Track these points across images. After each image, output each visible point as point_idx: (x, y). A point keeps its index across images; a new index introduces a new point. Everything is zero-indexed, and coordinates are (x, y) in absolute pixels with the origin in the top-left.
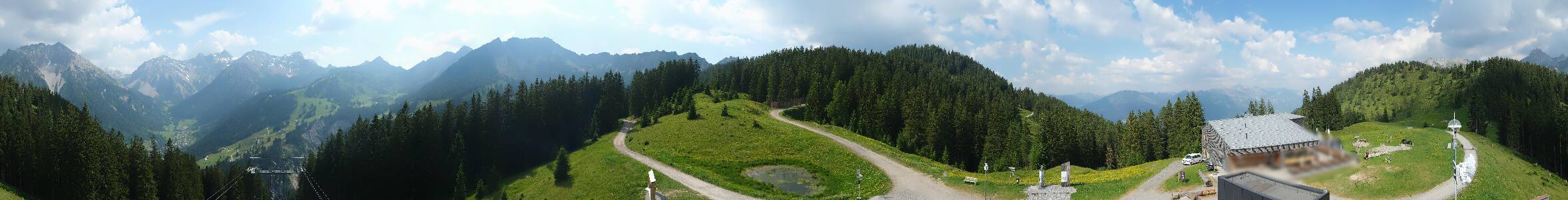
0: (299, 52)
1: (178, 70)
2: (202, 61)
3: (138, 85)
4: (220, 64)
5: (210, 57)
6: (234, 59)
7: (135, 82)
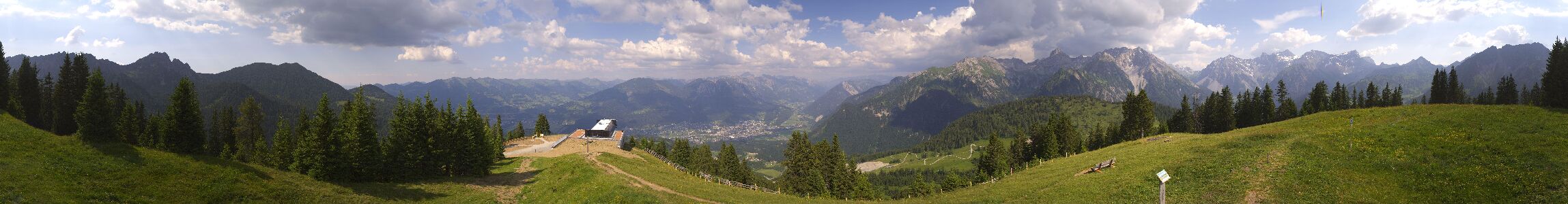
0: (1355, 51)
1: (1244, 68)
2: (1266, 60)
3: (1207, 82)
4: (1284, 63)
5: (1273, 56)
6: (1295, 57)
7: (1204, 80)
